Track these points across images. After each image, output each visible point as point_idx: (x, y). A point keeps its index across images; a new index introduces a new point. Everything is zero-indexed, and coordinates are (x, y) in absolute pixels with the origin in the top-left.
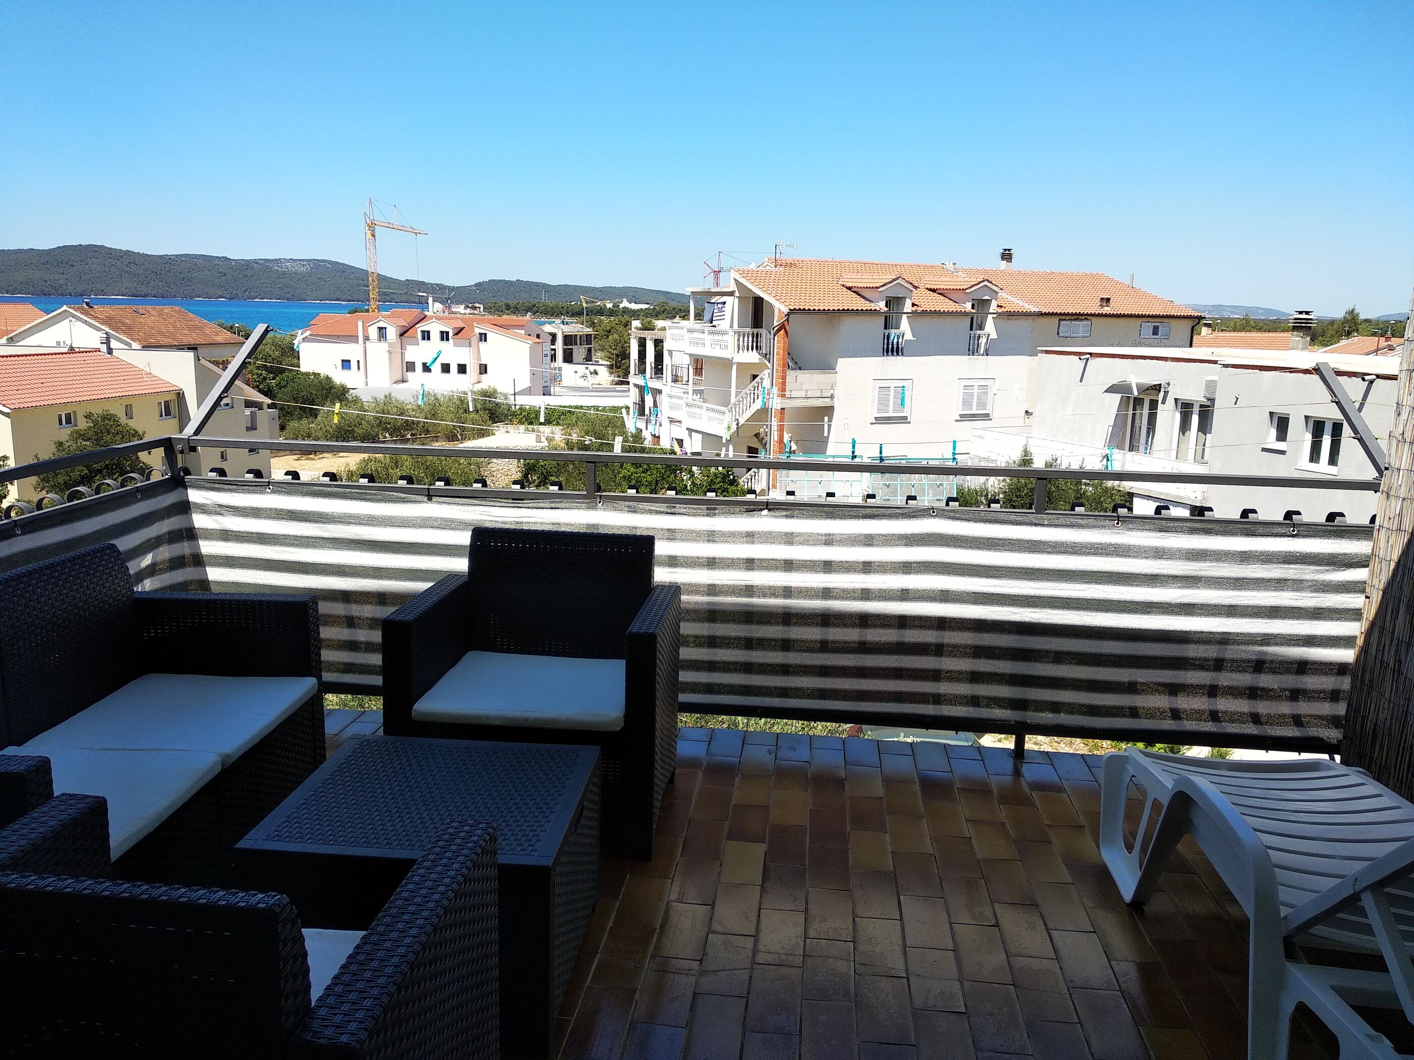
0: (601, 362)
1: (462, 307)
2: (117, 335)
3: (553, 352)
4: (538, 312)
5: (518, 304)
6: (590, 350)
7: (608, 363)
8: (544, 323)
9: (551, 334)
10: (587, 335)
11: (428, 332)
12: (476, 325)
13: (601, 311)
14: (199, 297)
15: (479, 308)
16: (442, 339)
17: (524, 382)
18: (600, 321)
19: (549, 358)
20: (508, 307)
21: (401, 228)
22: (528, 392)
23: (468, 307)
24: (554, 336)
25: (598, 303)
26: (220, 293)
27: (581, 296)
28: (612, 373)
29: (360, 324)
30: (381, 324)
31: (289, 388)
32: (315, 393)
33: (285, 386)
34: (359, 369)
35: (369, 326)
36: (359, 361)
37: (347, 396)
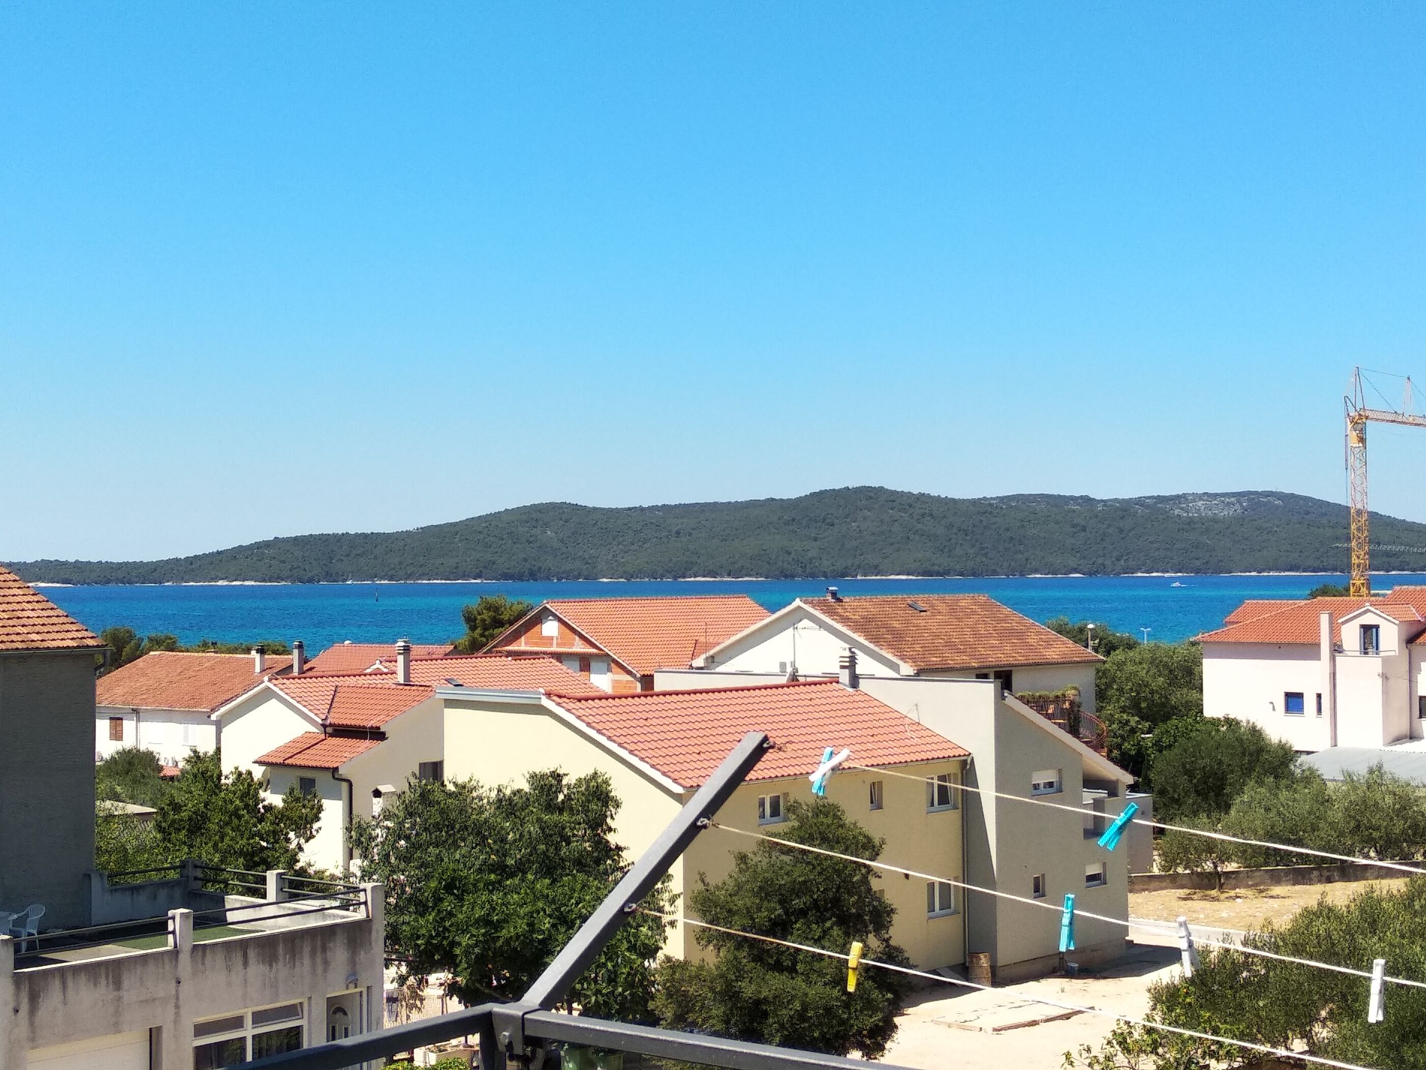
2: (876, 649)
14: (1037, 571)
26: (1072, 563)
29: (1324, 619)
30: (1369, 620)
31: (1176, 751)
32: (1226, 760)
33: (1170, 746)
34: (1319, 710)
35: (1344, 623)
36: (1319, 696)
37: (1292, 767)
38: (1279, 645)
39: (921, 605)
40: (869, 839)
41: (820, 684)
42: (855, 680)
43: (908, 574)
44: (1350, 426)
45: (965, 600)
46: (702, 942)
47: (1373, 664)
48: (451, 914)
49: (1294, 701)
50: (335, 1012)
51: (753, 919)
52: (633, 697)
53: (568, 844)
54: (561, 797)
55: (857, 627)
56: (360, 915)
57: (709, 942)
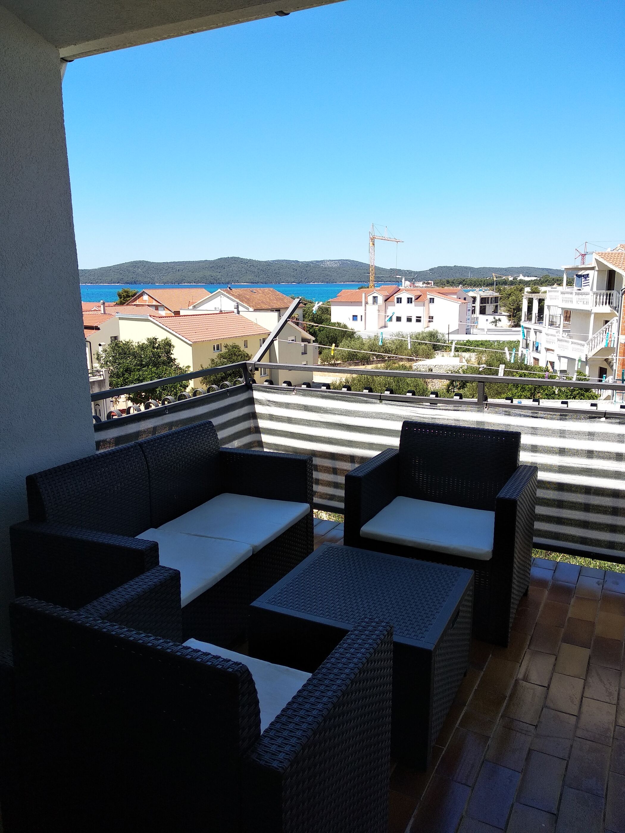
0: (504, 313)
1: (421, 283)
2: (242, 304)
3: (474, 308)
4: (466, 284)
5: (454, 280)
6: (497, 306)
7: (508, 314)
8: (469, 291)
9: (473, 297)
10: (495, 297)
11: (401, 298)
12: (429, 293)
13: (505, 283)
14: (283, 282)
15: (431, 283)
16: (408, 302)
17: (455, 326)
18: (504, 289)
19: (471, 312)
20: (448, 282)
21: (389, 239)
22: (457, 332)
23: (424, 283)
24: (474, 299)
25: (504, 278)
26: (293, 280)
27: (493, 274)
28: (510, 320)
29: (364, 295)
30: (375, 295)
31: (324, 331)
32: (338, 334)
33: (323, 330)
34: (361, 320)
35: (368, 296)
36: (361, 316)
37: (355, 335)
38: (351, 302)
39: (254, 291)
40: (248, 355)
41: (229, 313)
42: (238, 312)
43: (247, 283)
44: (370, 240)
45: (266, 290)
46: (202, 383)
47: (376, 307)
48: (128, 378)
49: (355, 317)
50: (96, 405)
51: (216, 377)
52: (171, 317)
53: (160, 358)
54: (157, 345)
55: (237, 297)
56: (102, 378)
57: (204, 383)
